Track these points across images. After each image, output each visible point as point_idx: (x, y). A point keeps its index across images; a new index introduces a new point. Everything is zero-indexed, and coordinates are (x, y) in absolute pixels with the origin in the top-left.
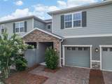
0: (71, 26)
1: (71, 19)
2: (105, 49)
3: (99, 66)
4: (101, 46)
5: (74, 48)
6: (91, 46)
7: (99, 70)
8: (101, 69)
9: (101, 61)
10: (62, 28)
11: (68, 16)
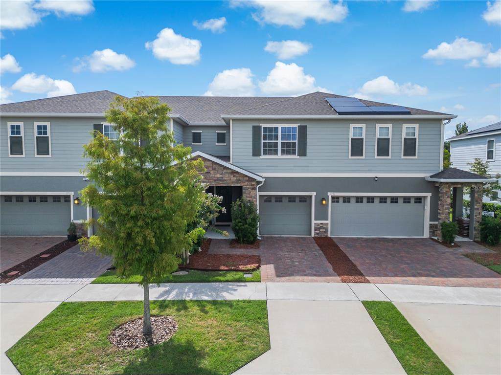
0: (276, 153)
1: (276, 138)
2: (335, 199)
3: (327, 231)
4: (330, 194)
5: (279, 199)
6: (314, 194)
7: (327, 237)
8: (329, 236)
9: (329, 222)
10: (256, 153)
11: (271, 129)
